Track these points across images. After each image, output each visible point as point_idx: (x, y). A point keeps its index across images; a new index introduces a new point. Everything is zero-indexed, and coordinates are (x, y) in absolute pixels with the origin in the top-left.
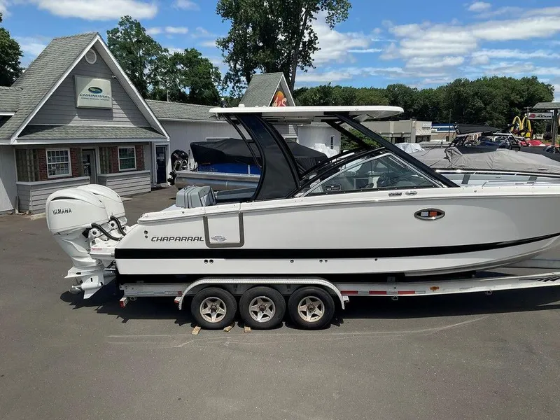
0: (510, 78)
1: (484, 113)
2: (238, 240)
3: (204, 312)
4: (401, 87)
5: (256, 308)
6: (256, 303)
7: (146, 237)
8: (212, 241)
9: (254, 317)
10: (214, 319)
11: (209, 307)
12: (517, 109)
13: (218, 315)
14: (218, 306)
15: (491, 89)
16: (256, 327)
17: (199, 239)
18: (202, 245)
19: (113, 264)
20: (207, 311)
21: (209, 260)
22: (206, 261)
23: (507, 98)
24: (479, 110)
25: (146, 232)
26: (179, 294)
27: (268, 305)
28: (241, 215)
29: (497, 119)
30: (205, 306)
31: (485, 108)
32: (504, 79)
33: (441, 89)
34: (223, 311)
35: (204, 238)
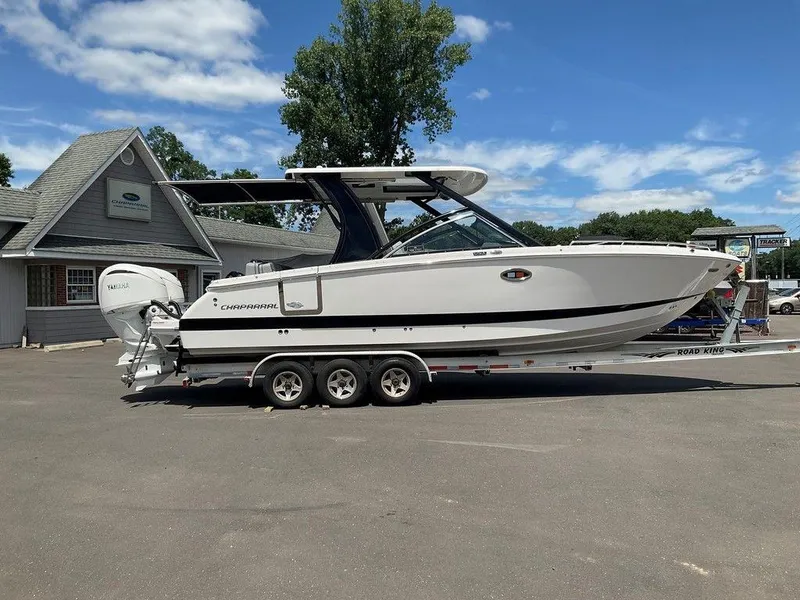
2: (316, 307)
3: (277, 389)
5: (335, 384)
6: (335, 378)
7: (216, 305)
8: (287, 308)
9: (333, 393)
10: (288, 398)
11: (283, 383)
13: (293, 393)
14: (293, 384)
16: (336, 404)
17: (274, 306)
18: (277, 313)
19: (177, 340)
20: (281, 388)
21: (283, 330)
22: (281, 332)
25: (215, 300)
26: (249, 374)
27: (348, 380)
28: (319, 278)
30: (279, 383)
34: (299, 388)
35: (278, 305)
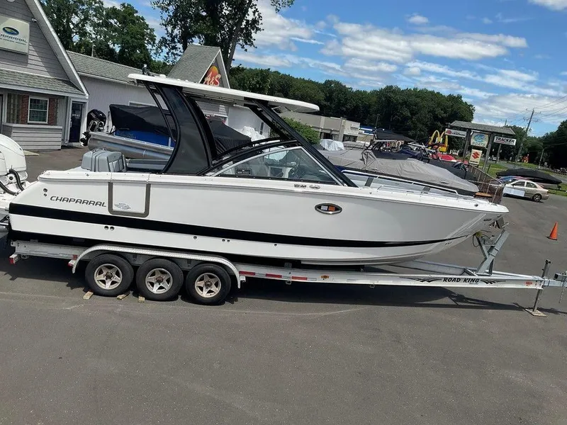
0: (438, 93)
1: (409, 123)
2: (143, 211)
3: (98, 278)
4: (338, 84)
5: (153, 279)
6: (153, 274)
7: (45, 195)
8: (115, 208)
9: (150, 288)
10: (108, 286)
11: (105, 273)
12: (439, 124)
13: (113, 283)
14: (114, 274)
15: (419, 100)
16: (151, 297)
17: (102, 204)
18: (104, 211)
19: (7, 218)
20: (102, 277)
21: (109, 226)
22: (107, 227)
23: (432, 112)
24: (405, 119)
25: (46, 190)
26: (74, 257)
27: (165, 277)
28: (148, 186)
29: (421, 130)
30: (100, 272)
31: (411, 119)
32: (432, 93)
33: (374, 93)
34: (119, 279)
35: (107, 204)
